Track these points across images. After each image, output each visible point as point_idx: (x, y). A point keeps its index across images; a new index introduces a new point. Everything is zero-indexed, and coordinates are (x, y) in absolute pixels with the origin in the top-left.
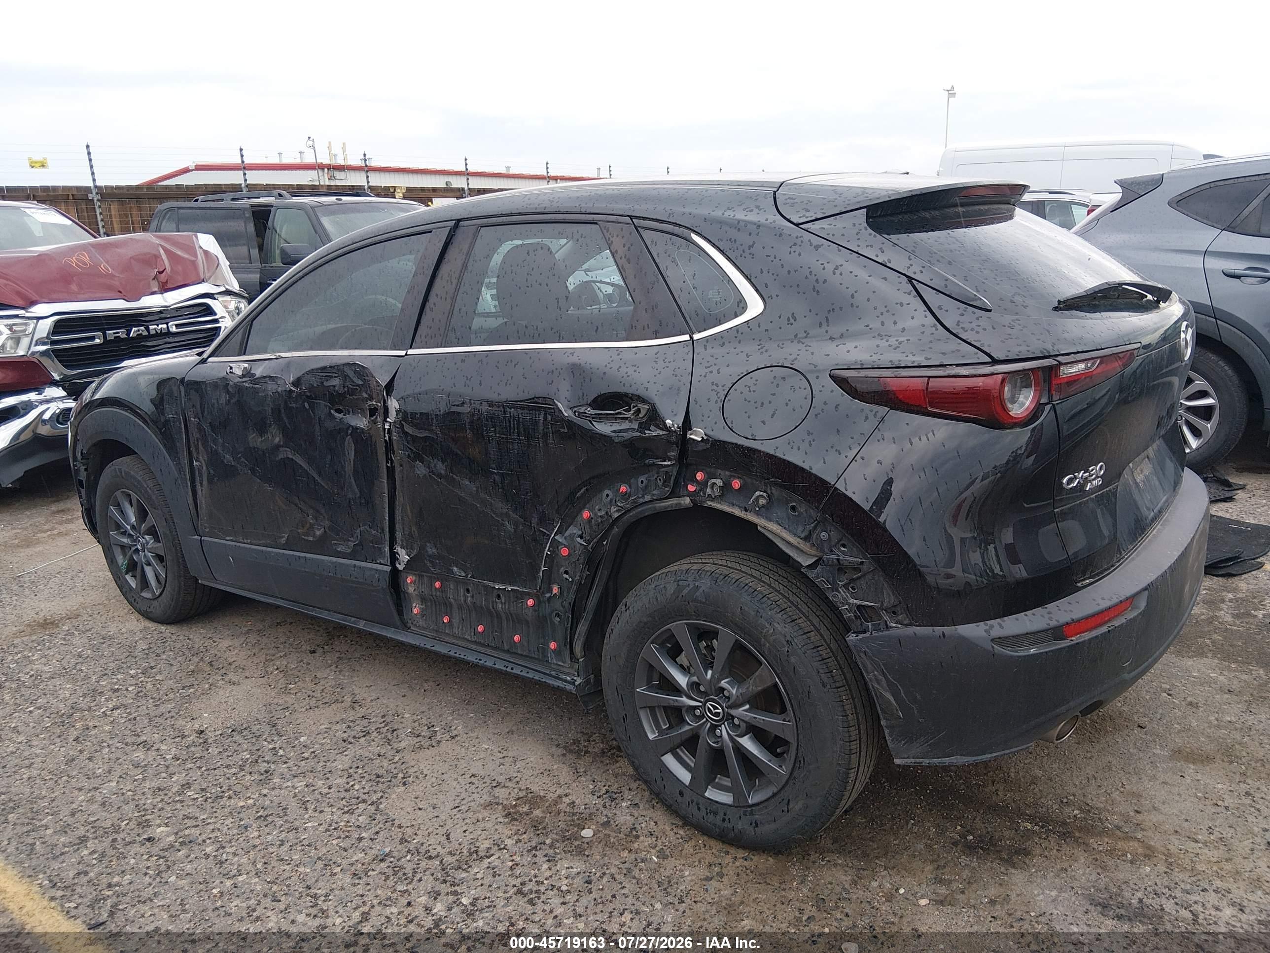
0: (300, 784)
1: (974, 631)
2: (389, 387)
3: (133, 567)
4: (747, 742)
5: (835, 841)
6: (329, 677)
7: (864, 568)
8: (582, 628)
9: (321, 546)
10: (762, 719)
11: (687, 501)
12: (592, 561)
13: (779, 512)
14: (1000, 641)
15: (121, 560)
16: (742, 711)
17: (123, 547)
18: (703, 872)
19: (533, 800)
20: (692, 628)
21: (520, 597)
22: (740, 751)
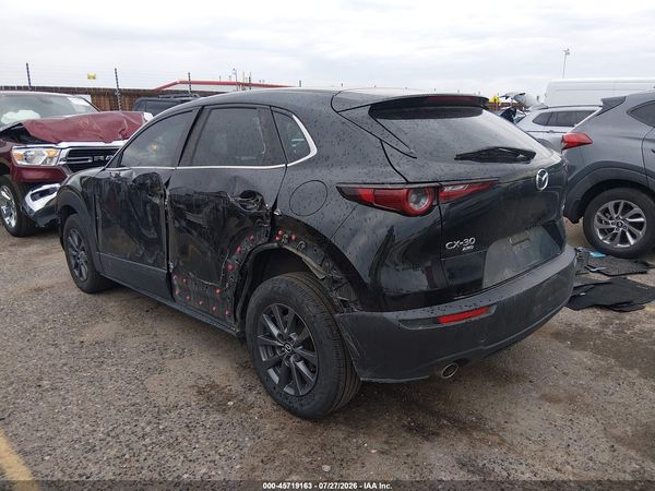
0: (113, 369)
1: (390, 316)
2: (167, 184)
3: (77, 266)
4: (301, 365)
5: (346, 419)
6: (149, 322)
7: (344, 281)
8: (240, 305)
9: (141, 259)
10: (306, 354)
11: (276, 244)
12: (242, 271)
13: (310, 252)
14: (402, 321)
15: (73, 262)
16: (299, 350)
17: (74, 256)
18: (275, 426)
19: (213, 386)
20: (280, 307)
21: (215, 288)
22: (298, 369)
